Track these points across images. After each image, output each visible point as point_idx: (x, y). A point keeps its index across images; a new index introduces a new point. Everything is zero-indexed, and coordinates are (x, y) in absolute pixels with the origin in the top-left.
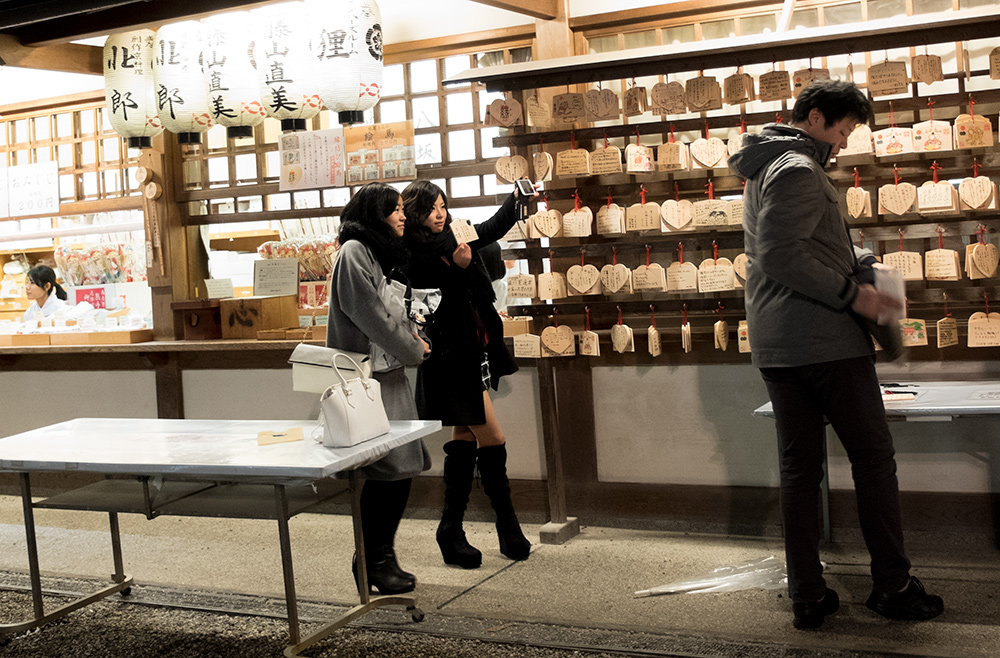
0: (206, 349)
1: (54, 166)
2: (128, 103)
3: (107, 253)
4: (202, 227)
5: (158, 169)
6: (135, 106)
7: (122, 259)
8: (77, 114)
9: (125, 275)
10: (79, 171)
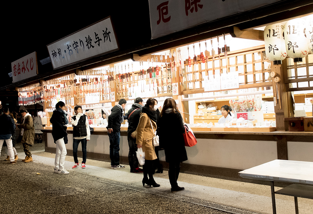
0: (302, 135)
1: (237, 73)
2: (275, 48)
3: (249, 102)
4: (292, 92)
5: (279, 72)
6: (278, 49)
7: (254, 104)
8: (245, 55)
9: (254, 109)
10: (246, 74)
